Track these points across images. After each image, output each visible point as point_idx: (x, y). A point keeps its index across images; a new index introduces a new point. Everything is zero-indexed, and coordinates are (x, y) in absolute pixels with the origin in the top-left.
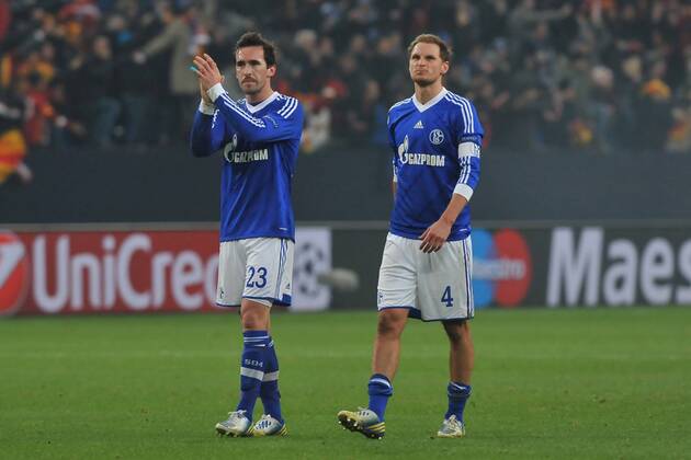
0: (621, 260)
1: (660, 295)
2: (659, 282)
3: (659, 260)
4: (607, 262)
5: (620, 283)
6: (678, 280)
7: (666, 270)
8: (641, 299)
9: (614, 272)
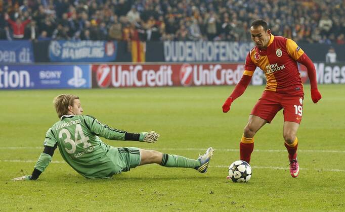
0: (328, 72)
1: (336, 81)
2: (337, 77)
3: (337, 72)
4: (325, 72)
5: (328, 78)
6: (341, 77)
7: (338, 74)
8: (333, 82)
9: (327, 75)
